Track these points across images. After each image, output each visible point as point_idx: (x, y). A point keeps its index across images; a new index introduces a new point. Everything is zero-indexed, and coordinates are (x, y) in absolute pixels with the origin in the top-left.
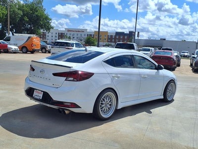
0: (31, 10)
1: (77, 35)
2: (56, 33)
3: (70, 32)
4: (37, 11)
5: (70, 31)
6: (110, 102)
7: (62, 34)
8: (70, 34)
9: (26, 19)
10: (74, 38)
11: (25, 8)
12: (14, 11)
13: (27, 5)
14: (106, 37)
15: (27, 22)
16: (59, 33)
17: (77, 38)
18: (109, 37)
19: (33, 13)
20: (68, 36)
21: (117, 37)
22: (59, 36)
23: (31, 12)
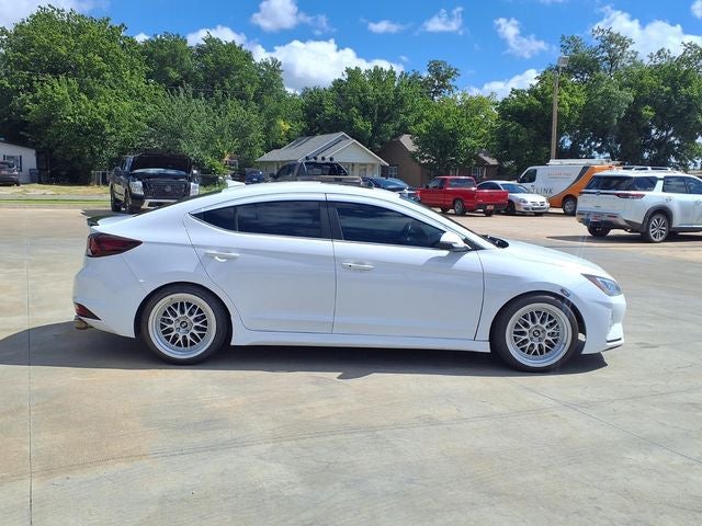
0: (670, 81)
4: (688, 84)
9: (648, 112)
11: (649, 81)
13: (659, 70)
15: (651, 121)
19: (674, 91)
23: (668, 88)
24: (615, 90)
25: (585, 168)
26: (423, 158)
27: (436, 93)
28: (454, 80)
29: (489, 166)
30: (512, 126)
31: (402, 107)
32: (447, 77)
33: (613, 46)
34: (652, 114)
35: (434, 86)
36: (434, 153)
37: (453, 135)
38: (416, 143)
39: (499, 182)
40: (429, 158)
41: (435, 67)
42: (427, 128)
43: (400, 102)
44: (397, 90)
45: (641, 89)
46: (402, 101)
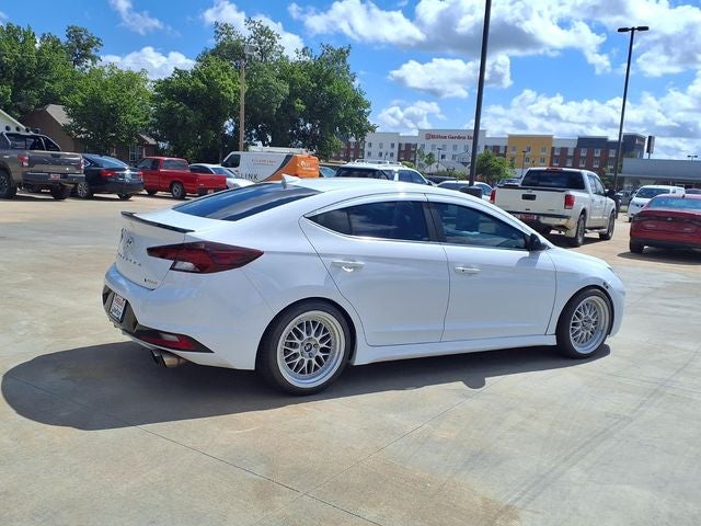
0: (315, 78)
1: (455, 147)
2: (393, 145)
3: (432, 141)
4: (330, 83)
5: (433, 137)
6: (322, 340)
7: (408, 145)
8: (433, 147)
9: (300, 105)
10: (443, 157)
11: (298, 76)
12: (266, 83)
13: (305, 67)
14: (547, 154)
15: (303, 114)
16: (400, 145)
17: (454, 157)
18: (556, 154)
19: (320, 88)
20: (427, 152)
21: (583, 154)
22: (400, 151)
23: (315, 85)
24: (273, 81)
25: (289, 157)
26: (80, 132)
27: (76, 62)
28: (97, 50)
29: (149, 146)
30: (180, 106)
31: (47, 74)
32: (90, 45)
33: (263, 38)
34: (303, 107)
35: (76, 55)
36: (90, 126)
37: (113, 110)
38: (70, 115)
39: (210, 166)
40: (86, 132)
41: (74, 33)
42: (83, 100)
43: (45, 68)
44: (39, 53)
45: (292, 83)
46: (46, 67)
